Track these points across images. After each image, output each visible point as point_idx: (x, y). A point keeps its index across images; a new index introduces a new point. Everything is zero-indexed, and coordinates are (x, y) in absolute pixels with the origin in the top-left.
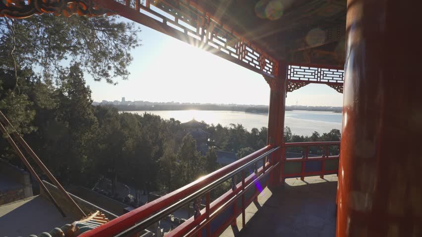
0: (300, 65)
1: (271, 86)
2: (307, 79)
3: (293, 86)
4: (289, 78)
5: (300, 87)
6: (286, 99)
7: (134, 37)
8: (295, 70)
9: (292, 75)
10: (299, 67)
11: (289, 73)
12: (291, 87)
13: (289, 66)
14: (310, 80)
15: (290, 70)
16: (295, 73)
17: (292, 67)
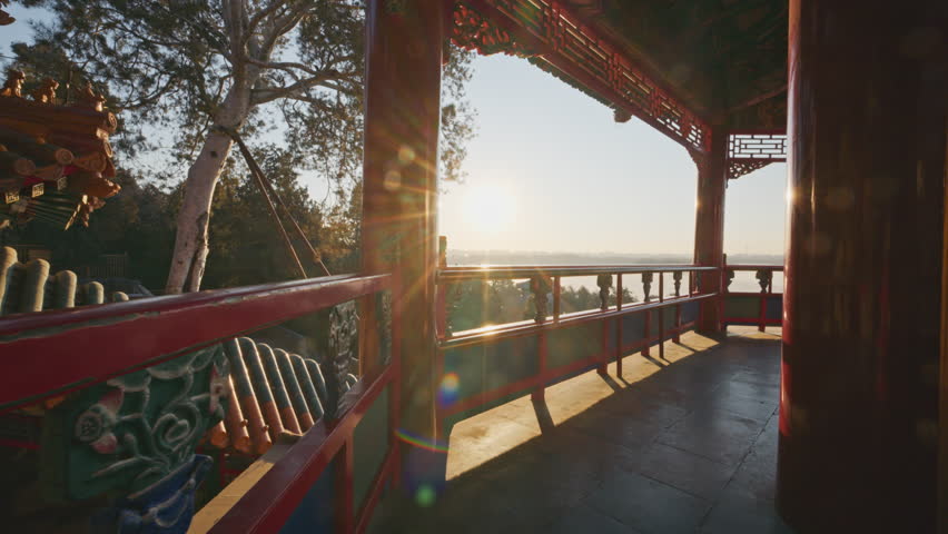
0: (752, 132)
1: (699, 168)
2: (767, 156)
3: (739, 169)
4: (731, 155)
5: (754, 169)
6: (727, 190)
7: (470, 124)
8: (743, 141)
9: (737, 150)
10: (750, 136)
11: (731, 148)
12: (735, 171)
13: (732, 137)
14: (773, 156)
15: (734, 142)
16: (743, 146)
17: (737, 136)
